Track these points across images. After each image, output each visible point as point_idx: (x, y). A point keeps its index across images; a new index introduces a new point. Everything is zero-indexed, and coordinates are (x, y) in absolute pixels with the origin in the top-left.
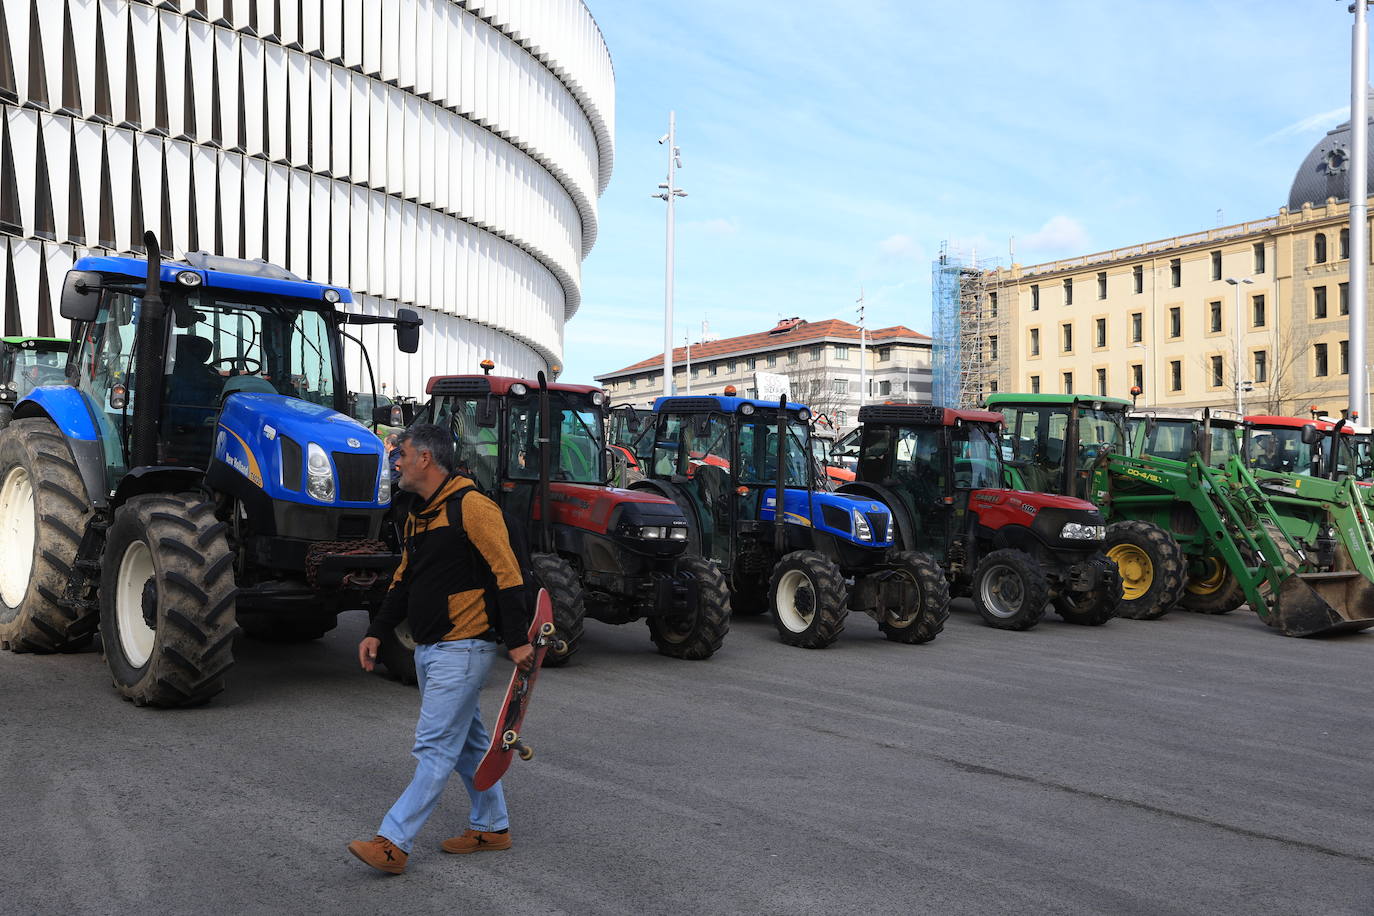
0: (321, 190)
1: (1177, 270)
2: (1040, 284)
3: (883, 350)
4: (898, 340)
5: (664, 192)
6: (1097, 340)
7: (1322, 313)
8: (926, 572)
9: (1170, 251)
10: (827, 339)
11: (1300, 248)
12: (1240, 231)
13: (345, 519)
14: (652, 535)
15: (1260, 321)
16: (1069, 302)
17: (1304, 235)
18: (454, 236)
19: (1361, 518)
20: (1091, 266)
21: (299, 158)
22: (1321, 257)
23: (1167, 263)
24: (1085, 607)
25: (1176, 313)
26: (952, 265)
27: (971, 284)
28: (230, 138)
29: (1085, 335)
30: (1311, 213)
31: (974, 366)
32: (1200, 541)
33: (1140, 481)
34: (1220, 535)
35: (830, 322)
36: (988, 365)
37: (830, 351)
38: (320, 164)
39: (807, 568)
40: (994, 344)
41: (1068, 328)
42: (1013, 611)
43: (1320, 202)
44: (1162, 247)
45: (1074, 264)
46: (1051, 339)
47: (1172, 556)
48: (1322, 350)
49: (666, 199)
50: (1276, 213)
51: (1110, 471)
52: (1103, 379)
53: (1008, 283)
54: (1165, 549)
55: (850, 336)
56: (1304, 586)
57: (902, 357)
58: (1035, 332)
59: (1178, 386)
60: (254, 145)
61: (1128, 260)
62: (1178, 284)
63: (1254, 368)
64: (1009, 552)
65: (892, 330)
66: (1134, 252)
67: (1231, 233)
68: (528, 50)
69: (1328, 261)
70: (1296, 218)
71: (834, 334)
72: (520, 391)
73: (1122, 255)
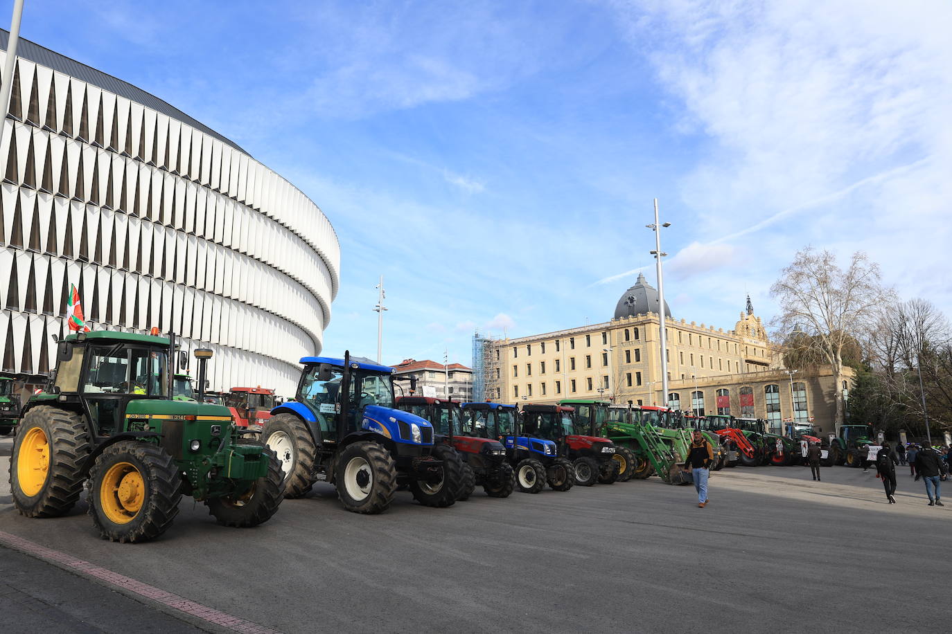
0: (208, 300)
1: (572, 342)
2: (517, 347)
3: (451, 374)
4: (456, 369)
5: (378, 308)
6: (541, 370)
7: (629, 361)
8: (568, 465)
9: (570, 334)
10: (426, 369)
11: (620, 334)
12: (596, 327)
13: (424, 449)
14: (496, 454)
15: (606, 364)
16: (530, 354)
17: (621, 329)
18: (273, 323)
19: (684, 443)
20: (538, 339)
21: (200, 285)
22: (627, 338)
23: (569, 339)
24: (606, 478)
25: (573, 360)
26: (480, 338)
27: (488, 346)
28: (169, 276)
29: (536, 368)
30: (623, 321)
31: (490, 381)
32: (640, 453)
33: (618, 431)
34: (647, 450)
35: (426, 361)
36: (496, 381)
37: (427, 374)
38: (209, 288)
39: (532, 465)
40: (498, 372)
41: (529, 365)
42: (586, 480)
43: (626, 317)
44: (566, 332)
45: (531, 339)
46: (522, 370)
47: (632, 458)
48: (629, 376)
49: (378, 311)
50: (610, 320)
51: (607, 429)
52: (544, 387)
53: (504, 346)
54: (630, 456)
55: (435, 367)
56: (677, 467)
57: (458, 377)
58: (516, 367)
59: (574, 390)
60: (180, 279)
61: (553, 338)
62: (573, 348)
63: (604, 383)
64: (584, 458)
65: (453, 365)
66: (555, 334)
67: (593, 328)
68: (305, 241)
69: (630, 340)
70: (617, 323)
71: (428, 367)
72: (438, 403)
73: (551, 335)
